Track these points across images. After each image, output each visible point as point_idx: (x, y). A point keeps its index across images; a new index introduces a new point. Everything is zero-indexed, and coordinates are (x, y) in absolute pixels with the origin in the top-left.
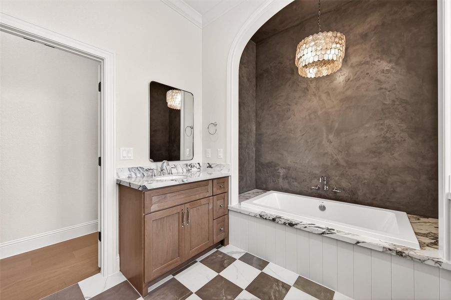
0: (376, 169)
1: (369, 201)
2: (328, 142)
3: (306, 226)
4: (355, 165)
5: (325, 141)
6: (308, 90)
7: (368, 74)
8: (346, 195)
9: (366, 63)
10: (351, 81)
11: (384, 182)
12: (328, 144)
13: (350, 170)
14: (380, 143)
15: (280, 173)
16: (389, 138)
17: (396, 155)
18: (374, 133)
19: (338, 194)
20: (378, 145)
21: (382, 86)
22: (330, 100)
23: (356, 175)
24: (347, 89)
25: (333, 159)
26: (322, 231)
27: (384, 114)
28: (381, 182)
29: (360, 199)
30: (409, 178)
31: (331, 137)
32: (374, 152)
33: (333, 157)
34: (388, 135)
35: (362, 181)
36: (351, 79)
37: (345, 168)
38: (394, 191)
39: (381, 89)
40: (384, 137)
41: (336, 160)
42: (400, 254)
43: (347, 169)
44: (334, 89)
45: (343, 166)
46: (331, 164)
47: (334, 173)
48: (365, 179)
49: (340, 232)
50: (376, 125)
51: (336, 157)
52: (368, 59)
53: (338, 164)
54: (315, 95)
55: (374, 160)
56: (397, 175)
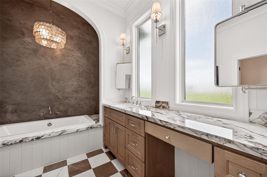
0: (76, 99)
1: (73, 114)
2: (52, 86)
3: (49, 134)
4: (67, 98)
5: (50, 85)
6: (38, 52)
7: (73, 55)
8: (63, 114)
9: (73, 50)
10: (65, 56)
11: (79, 105)
12: (52, 87)
13: (65, 101)
14: (78, 88)
15: (8, 109)
16: (81, 86)
17: (83, 93)
18: (75, 83)
19: (58, 115)
20: (77, 89)
21: (79, 63)
22: (54, 62)
23: (68, 103)
24: (63, 60)
25: (55, 96)
26: (59, 133)
27: (79, 75)
28: (78, 105)
29: (69, 114)
30: (87, 101)
31: (54, 83)
32: (75, 92)
33: (55, 95)
34: (81, 84)
35: (70, 105)
36: (65, 55)
37: (62, 100)
38: (83, 108)
39: (78, 64)
40: (79, 85)
41: (57, 96)
42: (91, 128)
43: (63, 100)
44: (56, 57)
45: (61, 99)
46: (54, 98)
47: (56, 103)
48: (72, 104)
49: (69, 130)
50: (76, 79)
51: (57, 94)
52: (73, 49)
53: (58, 98)
54: (43, 56)
55: (76, 95)
56: (84, 101)
